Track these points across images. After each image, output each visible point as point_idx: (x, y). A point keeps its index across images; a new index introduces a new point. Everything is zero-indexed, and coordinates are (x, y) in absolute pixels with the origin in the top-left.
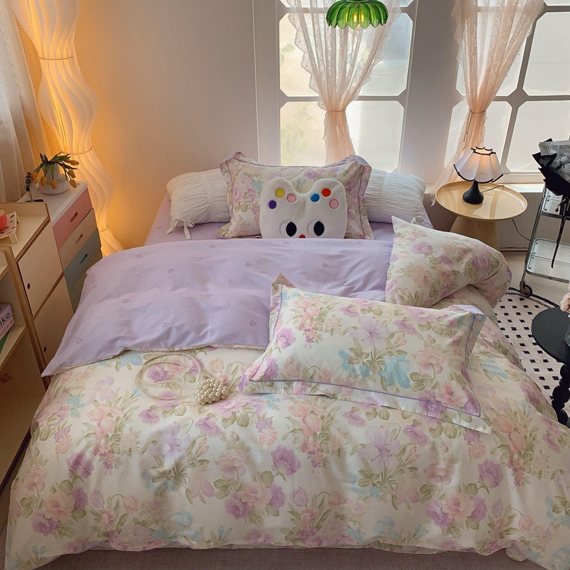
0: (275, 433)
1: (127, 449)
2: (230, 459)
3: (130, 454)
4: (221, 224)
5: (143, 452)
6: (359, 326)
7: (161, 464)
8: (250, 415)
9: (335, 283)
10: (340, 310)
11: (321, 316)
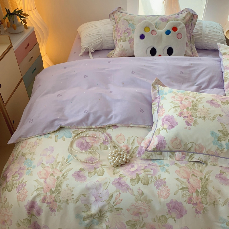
0: (169, 190)
1: (65, 200)
2: (137, 207)
3: (68, 203)
4: (109, 51)
5: (77, 202)
6: (223, 114)
7: (89, 209)
8: (149, 176)
9: (189, 84)
10: (206, 102)
11: (194, 107)
